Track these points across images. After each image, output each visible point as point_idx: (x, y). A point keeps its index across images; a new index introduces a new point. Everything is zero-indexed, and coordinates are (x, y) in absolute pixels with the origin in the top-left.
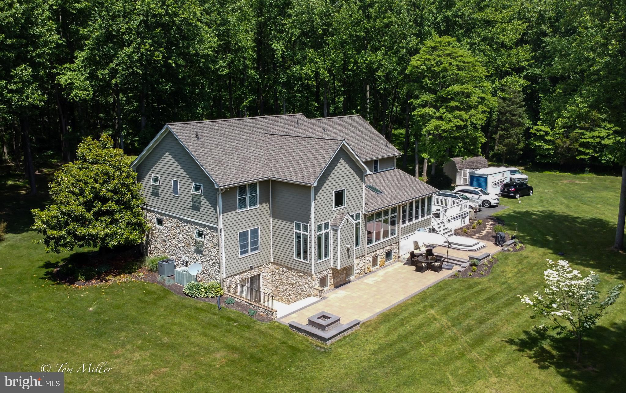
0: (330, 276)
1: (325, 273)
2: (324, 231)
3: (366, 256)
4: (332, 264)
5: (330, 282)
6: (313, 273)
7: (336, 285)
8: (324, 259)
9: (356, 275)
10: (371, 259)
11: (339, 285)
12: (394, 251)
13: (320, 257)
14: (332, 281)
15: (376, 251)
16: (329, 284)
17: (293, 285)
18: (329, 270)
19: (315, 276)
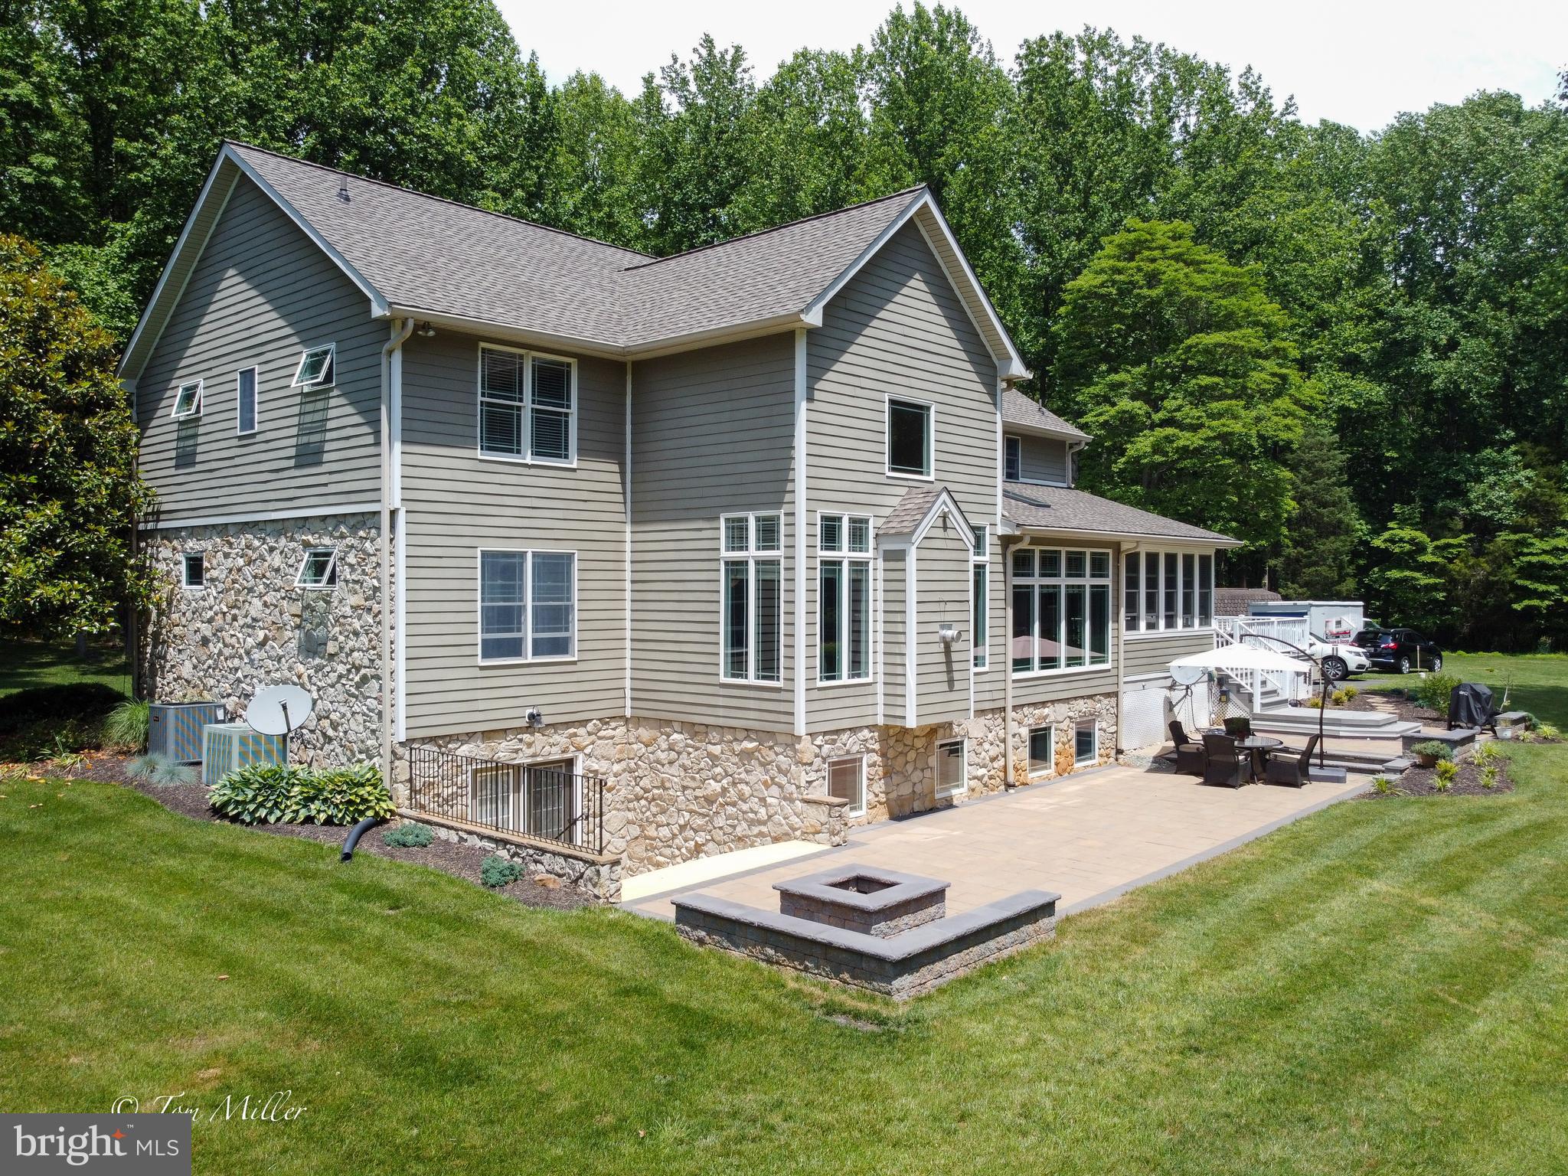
0: (869, 766)
1: (851, 743)
2: (845, 553)
3: (1011, 714)
4: (880, 709)
5: (870, 788)
6: (801, 729)
7: (896, 811)
8: (845, 680)
9: (973, 783)
10: (1025, 732)
11: (907, 811)
12: (1104, 725)
13: (830, 665)
14: (879, 786)
15: (1044, 704)
16: (866, 796)
17: (709, 801)
18: (866, 733)
19: (807, 748)
